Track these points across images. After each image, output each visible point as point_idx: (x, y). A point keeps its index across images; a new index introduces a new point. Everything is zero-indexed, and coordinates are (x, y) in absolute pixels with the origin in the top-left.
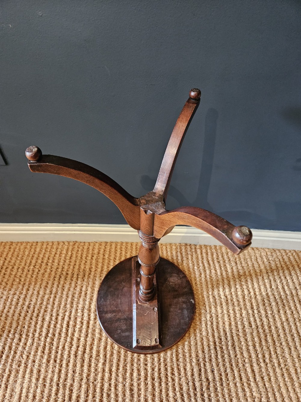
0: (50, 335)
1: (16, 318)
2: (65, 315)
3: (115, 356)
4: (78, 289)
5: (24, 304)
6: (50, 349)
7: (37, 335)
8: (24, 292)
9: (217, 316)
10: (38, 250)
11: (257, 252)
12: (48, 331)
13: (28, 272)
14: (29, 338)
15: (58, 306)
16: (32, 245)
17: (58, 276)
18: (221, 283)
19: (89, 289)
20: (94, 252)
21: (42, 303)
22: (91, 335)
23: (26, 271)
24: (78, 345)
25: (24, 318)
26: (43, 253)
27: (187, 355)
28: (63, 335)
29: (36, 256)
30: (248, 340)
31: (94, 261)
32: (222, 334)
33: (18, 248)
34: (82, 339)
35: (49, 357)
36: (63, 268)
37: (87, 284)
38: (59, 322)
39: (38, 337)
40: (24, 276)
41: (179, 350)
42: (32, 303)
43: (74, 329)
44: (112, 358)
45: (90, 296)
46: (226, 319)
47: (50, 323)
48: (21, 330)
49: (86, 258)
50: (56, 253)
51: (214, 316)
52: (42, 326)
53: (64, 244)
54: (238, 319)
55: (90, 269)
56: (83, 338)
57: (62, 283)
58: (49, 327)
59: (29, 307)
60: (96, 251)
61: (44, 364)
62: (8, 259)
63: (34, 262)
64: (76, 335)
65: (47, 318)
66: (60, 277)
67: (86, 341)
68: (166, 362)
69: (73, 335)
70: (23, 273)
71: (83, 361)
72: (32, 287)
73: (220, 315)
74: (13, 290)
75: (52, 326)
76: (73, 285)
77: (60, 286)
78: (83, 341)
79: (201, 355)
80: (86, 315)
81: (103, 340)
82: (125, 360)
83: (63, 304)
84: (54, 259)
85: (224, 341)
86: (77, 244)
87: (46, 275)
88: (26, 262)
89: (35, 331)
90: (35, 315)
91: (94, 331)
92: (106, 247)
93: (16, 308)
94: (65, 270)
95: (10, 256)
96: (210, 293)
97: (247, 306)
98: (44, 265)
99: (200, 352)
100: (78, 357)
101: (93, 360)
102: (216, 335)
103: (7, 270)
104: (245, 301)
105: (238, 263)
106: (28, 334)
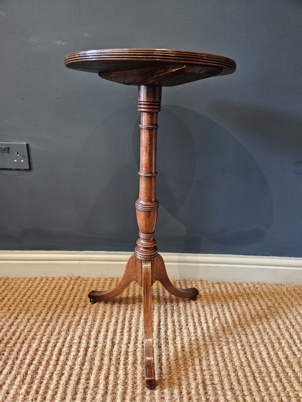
0: (35, 363)
2: (57, 342)
4: (77, 318)
5: (8, 331)
6: (33, 378)
7: (18, 362)
8: (11, 321)
9: (250, 345)
10: (36, 284)
12: (33, 359)
13: (20, 302)
14: (7, 366)
15: (50, 333)
16: (30, 280)
17: (54, 306)
19: (90, 317)
21: (31, 331)
22: (89, 363)
23: (18, 301)
24: (70, 374)
25: (6, 344)
26: (40, 287)
27: (218, 387)
28: (52, 363)
29: (32, 289)
32: (261, 365)
33: (13, 283)
34: (77, 367)
35: (30, 387)
36: (61, 299)
37: (88, 313)
38: (49, 349)
39: (19, 365)
41: (207, 381)
42: (19, 330)
43: (67, 357)
44: (115, 389)
45: (91, 323)
46: (262, 348)
47: (37, 349)
50: (55, 287)
51: (246, 345)
52: (26, 353)
53: (66, 279)
54: (277, 349)
57: (58, 311)
59: (14, 334)
61: (21, 395)
63: (29, 293)
64: (69, 363)
65: (34, 346)
66: (57, 306)
67: (81, 369)
68: (190, 395)
69: (65, 364)
70: (14, 303)
72: (22, 315)
73: (253, 345)
75: (40, 353)
76: (71, 314)
77: (56, 315)
78: (78, 369)
80: (84, 342)
81: (104, 369)
82: (134, 393)
83: (57, 331)
84: (52, 291)
85: (265, 372)
86: (80, 280)
87: (41, 305)
88: (20, 294)
89: (17, 358)
90: (20, 341)
91: (93, 359)
92: (112, 281)
94: (64, 300)
97: (285, 335)
98: (40, 296)
102: (253, 365)
105: (264, 296)
106: (7, 361)
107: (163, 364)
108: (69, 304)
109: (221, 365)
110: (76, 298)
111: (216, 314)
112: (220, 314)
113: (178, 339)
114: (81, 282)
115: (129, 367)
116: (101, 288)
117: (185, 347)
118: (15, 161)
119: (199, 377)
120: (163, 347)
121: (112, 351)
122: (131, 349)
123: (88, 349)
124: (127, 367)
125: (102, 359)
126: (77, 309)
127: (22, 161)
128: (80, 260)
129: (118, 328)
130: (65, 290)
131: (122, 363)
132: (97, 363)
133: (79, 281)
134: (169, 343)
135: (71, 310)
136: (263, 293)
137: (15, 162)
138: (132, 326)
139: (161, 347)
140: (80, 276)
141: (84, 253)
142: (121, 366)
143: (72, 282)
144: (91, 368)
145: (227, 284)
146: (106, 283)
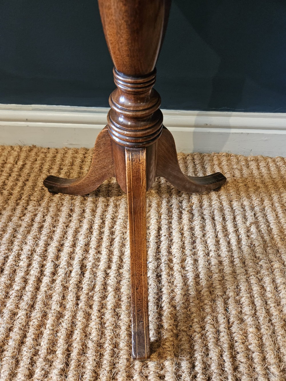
107: (164, 309)
108: (16, 192)
109: (261, 314)
110: (27, 183)
111: (251, 216)
112: (257, 215)
113: (189, 263)
114: (37, 154)
115: (108, 316)
116: (69, 167)
117: (201, 277)
119: (224, 338)
120: (164, 276)
121: (80, 282)
122: (112, 281)
123: (42, 279)
124: (104, 315)
125: (64, 298)
126: (28, 204)
128: (27, 120)
129: (92, 239)
130: (11, 170)
131: (96, 307)
132: (55, 306)
133: (33, 153)
134: (175, 268)
135: (18, 204)
138: (114, 237)
139: (160, 276)
140: (35, 144)
141: (31, 108)
142: (95, 314)
143: (23, 155)
144: (45, 315)
145: (270, 160)
146: (76, 157)
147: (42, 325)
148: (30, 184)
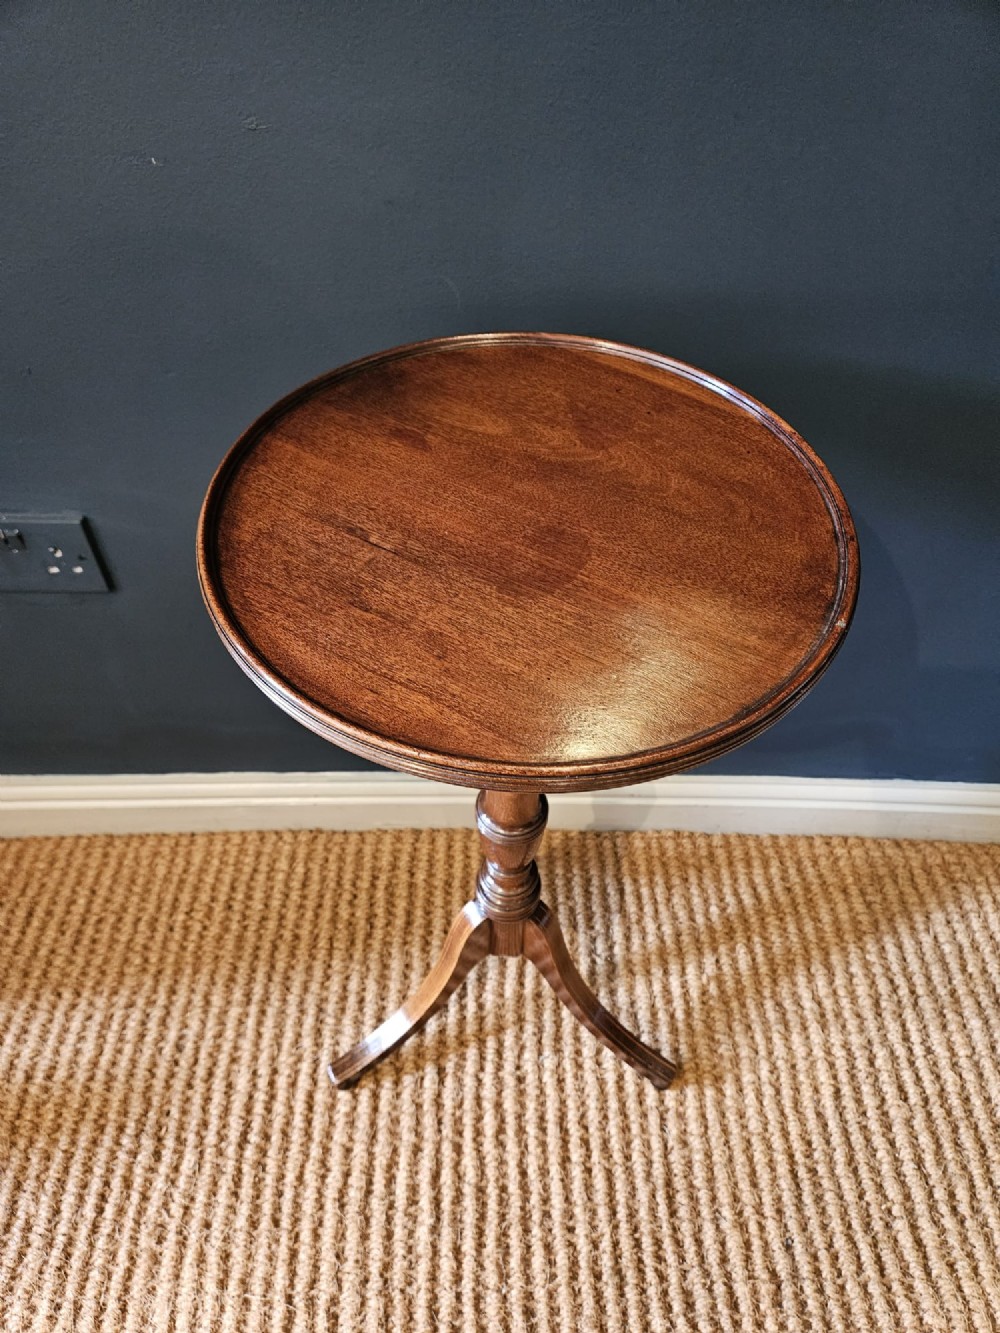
0: (253, 1138)
1: (139, 1084)
2: (297, 1072)
3: (469, 1202)
4: (335, 985)
5: (162, 1038)
6: (257, 1185)
7: (211, 1138)
8: (162, 999)
9: (793, 1067)
10: (197, 859)
11: (911, 853)
13: (169, 934)
14: (188, 1150)
15: (274, 1042)
16: (177, 844)
17: (266, 945)
18: (799, 960)
19: (372, 987)
20: (379, 865)
21: (221, 1035)
22: (387, 1136)
23: (161, 929)
24: (345, 1168)
25: (167, 1082)
26: (212, 870)
27: (703, 1196)
28: (296, 1136)
29: (191, 879)
30: (898, 1145)
31: (380, 894)
32: (813, 1126)
33: (131, 856)
34: (359, 1149)
35: (256, 1209)
36: (282, 917)
37: (364, 969)
38: (281, 1095)
39: (216, 1146)
40: (156, 946)
41: (676, 1179)
42: (191, 1034)
43: (331, 1118)
44: (459, 1209)
46: (823, 1076)
47: (251, 1097)
48: (158, 1122)
49: (354, 885)
50: (255, 870)
51: (783, 1068)
52: (226, 1111)
53: (281, 838)
54: (861, 1076)
55: (370, 919)
56: (363, 1147)
57: (281, 965)
58: (249, 1110)
59: (179, 1048)
60: (385, 861)
61: (239, 1233)
62: (102, 892)
63: (185, 898)
64: (339, 1136)
65: (242, 1082)
66: (275, 947)
67: (371, 1155)
68: (634, 1220)
69: (328, 1136)
70: (152, 937)
71: (367, 1220)
72: (185, 980)
73: (802, 1065)
74: (125, 992)
75: (259, 1108)
76: (318, 973)
77: (277, 978)
78: (363, 1154)
79: (747, 1196)
81: (426, 1152)
82: (502, 1217)
83: (289, 1035)
84: (250, 888)
85: (820, 1148)
86: (322, 839)
87: (230, 942)
88: (160, 900)
89: (205, 1124)
90: (201, 1071)
91: (396, 1121)
92: (417, 845)
93: (137, 1050)
94: (289, 923)
95: (106, 880)
96: (767, 993)
97: (888, 1031)
98: (218, 908)
99: (744, 1185)
100: (347, 1207)
101: (399, 1219)
102: (793, 1128)
103: (102, 926)
104: (880, 1015)
105: (854, 891)
106: (183, 1136)
107: (571, 1132)
108: (304, 933)
109: (715, 1131)
110: (320, 911)
111: (711, 964)
112: (722, 961)
114: (326, 848)
115: (489, 1146)
118: (55, 570)
119: (658, 1170)
120: (569, 1080)
121: (439, 1095)
122: (488, 1092)
124: (481, 1145)
125: (418, 1122)
126: (331, 957)
127: (79, 570)
130: (287, 884)
131: (468, 1134)
132: (407, 1137)
133: (319, 846)
134: (586, 1066)
135: (314, 958)
136: (850, 880)
137: (54, 575)
138: (484, 1013)
139: (563, 1080)
140: (319, 826)
142: (468, 1145)
143: (301, 851)
144: (394, 1150)
145: (752, 844)
146: (399, 851)
147: (392, 1165)
148: (326, 914)
